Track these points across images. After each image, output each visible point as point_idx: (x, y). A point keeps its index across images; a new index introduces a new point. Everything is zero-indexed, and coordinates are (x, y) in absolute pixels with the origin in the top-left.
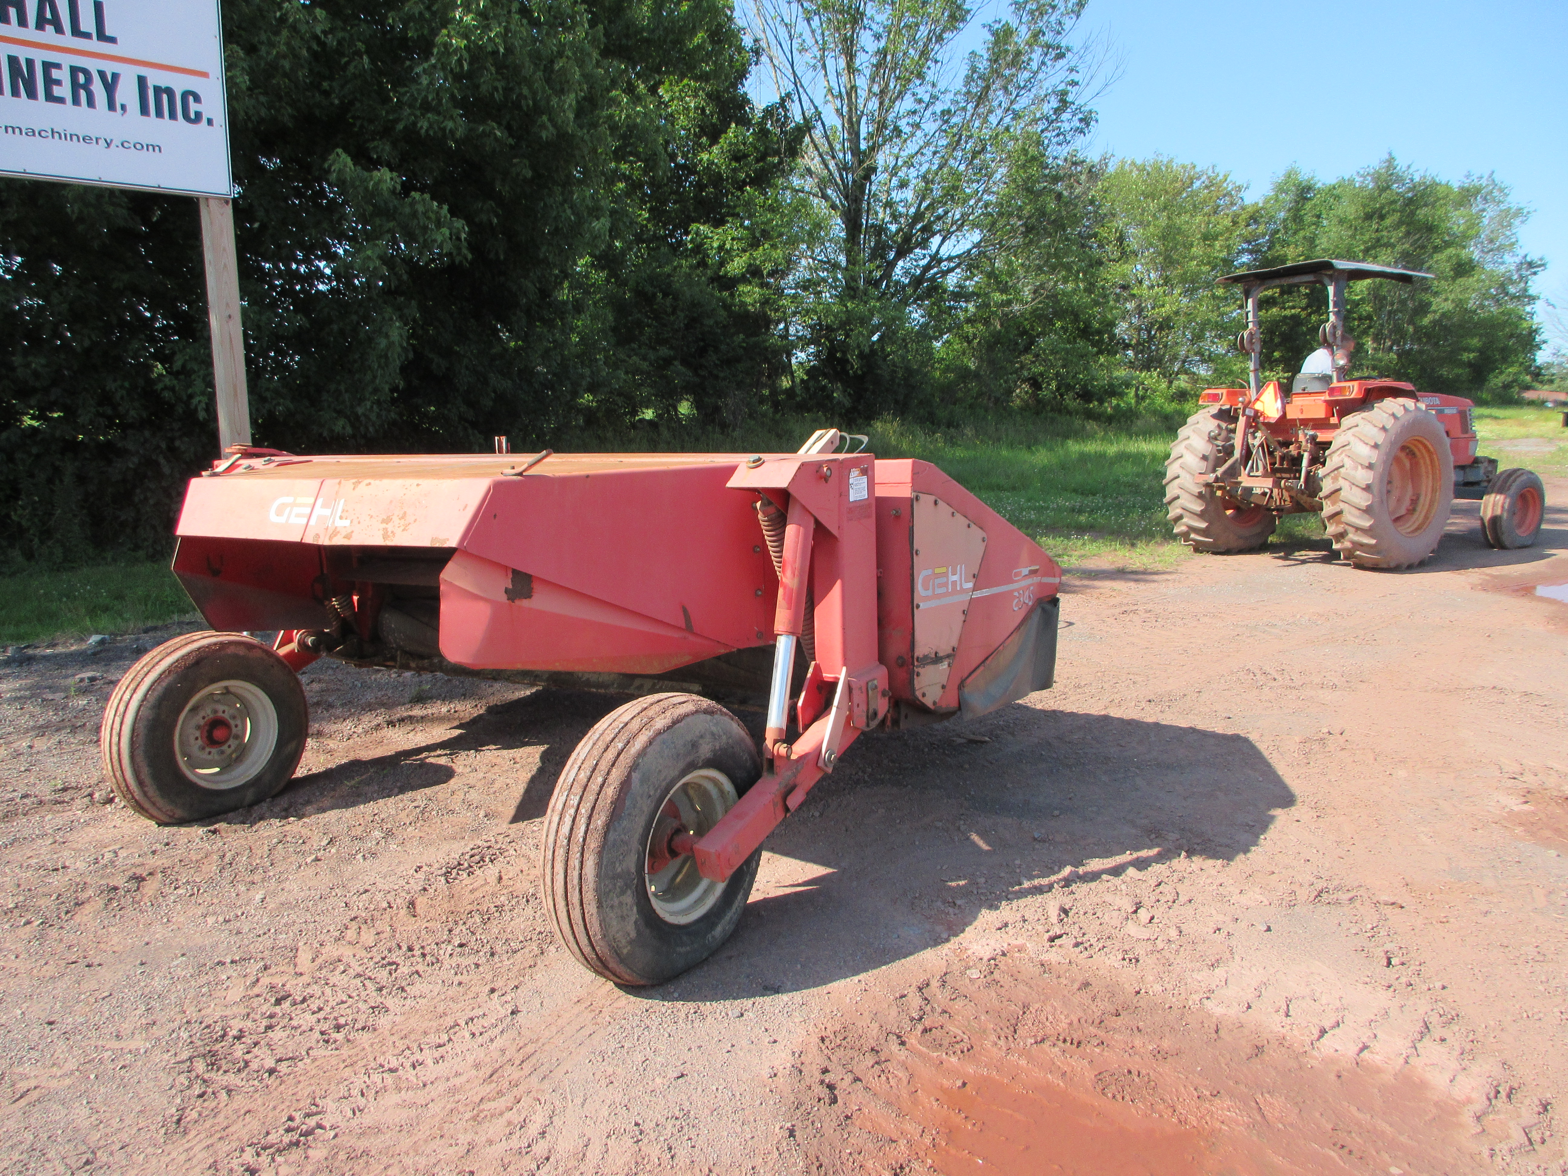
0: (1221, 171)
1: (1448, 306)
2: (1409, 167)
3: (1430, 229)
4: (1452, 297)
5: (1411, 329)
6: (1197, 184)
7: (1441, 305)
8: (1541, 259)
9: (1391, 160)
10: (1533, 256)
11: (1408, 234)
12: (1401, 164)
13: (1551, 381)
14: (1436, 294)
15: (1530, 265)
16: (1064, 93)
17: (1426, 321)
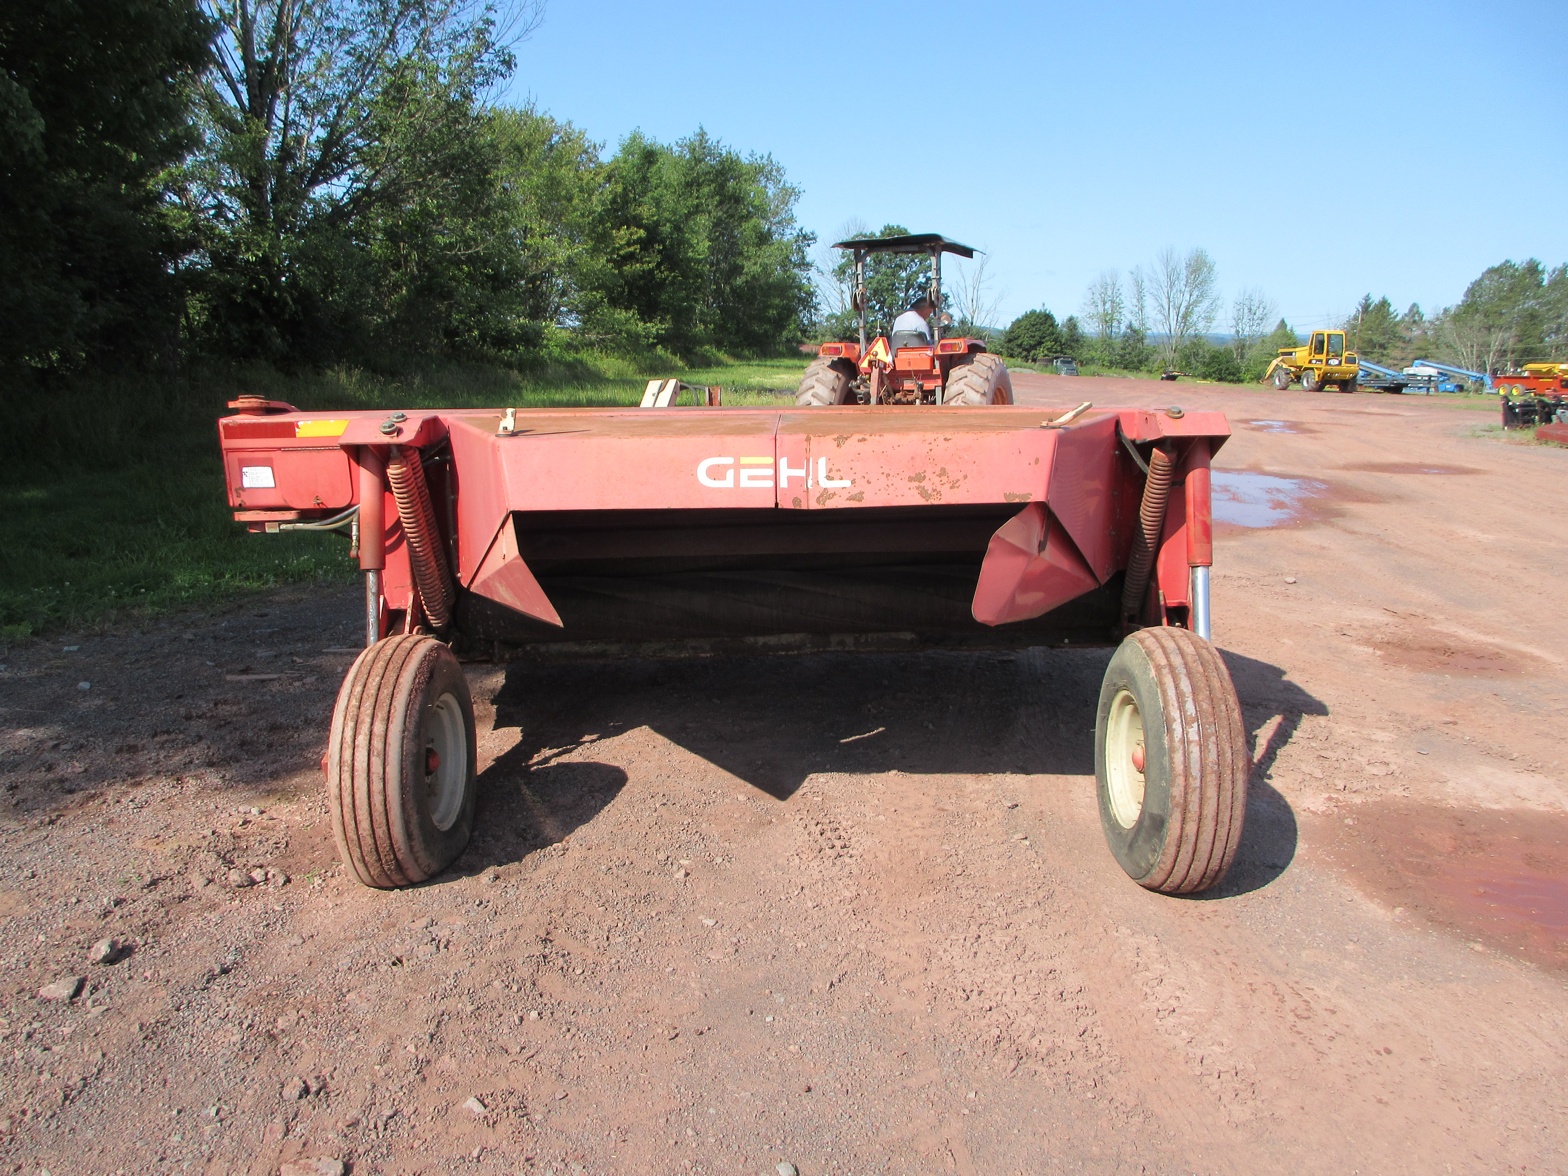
0: (577, 127)
1: (757, 269)
2: (718, 142)
3: (737, 199)
4: (760, 261)
5: (728, 289)
6: (556, 138)
7: (751, 268)
8: (812, 234)
9: (702, 134)
10: (807, 230)
11: (721, 203)
12: (712, 138)
13: (816, 337)
14: (748, 258)
15: (805, 237)
16: (481, 32)
17: (739, 281)
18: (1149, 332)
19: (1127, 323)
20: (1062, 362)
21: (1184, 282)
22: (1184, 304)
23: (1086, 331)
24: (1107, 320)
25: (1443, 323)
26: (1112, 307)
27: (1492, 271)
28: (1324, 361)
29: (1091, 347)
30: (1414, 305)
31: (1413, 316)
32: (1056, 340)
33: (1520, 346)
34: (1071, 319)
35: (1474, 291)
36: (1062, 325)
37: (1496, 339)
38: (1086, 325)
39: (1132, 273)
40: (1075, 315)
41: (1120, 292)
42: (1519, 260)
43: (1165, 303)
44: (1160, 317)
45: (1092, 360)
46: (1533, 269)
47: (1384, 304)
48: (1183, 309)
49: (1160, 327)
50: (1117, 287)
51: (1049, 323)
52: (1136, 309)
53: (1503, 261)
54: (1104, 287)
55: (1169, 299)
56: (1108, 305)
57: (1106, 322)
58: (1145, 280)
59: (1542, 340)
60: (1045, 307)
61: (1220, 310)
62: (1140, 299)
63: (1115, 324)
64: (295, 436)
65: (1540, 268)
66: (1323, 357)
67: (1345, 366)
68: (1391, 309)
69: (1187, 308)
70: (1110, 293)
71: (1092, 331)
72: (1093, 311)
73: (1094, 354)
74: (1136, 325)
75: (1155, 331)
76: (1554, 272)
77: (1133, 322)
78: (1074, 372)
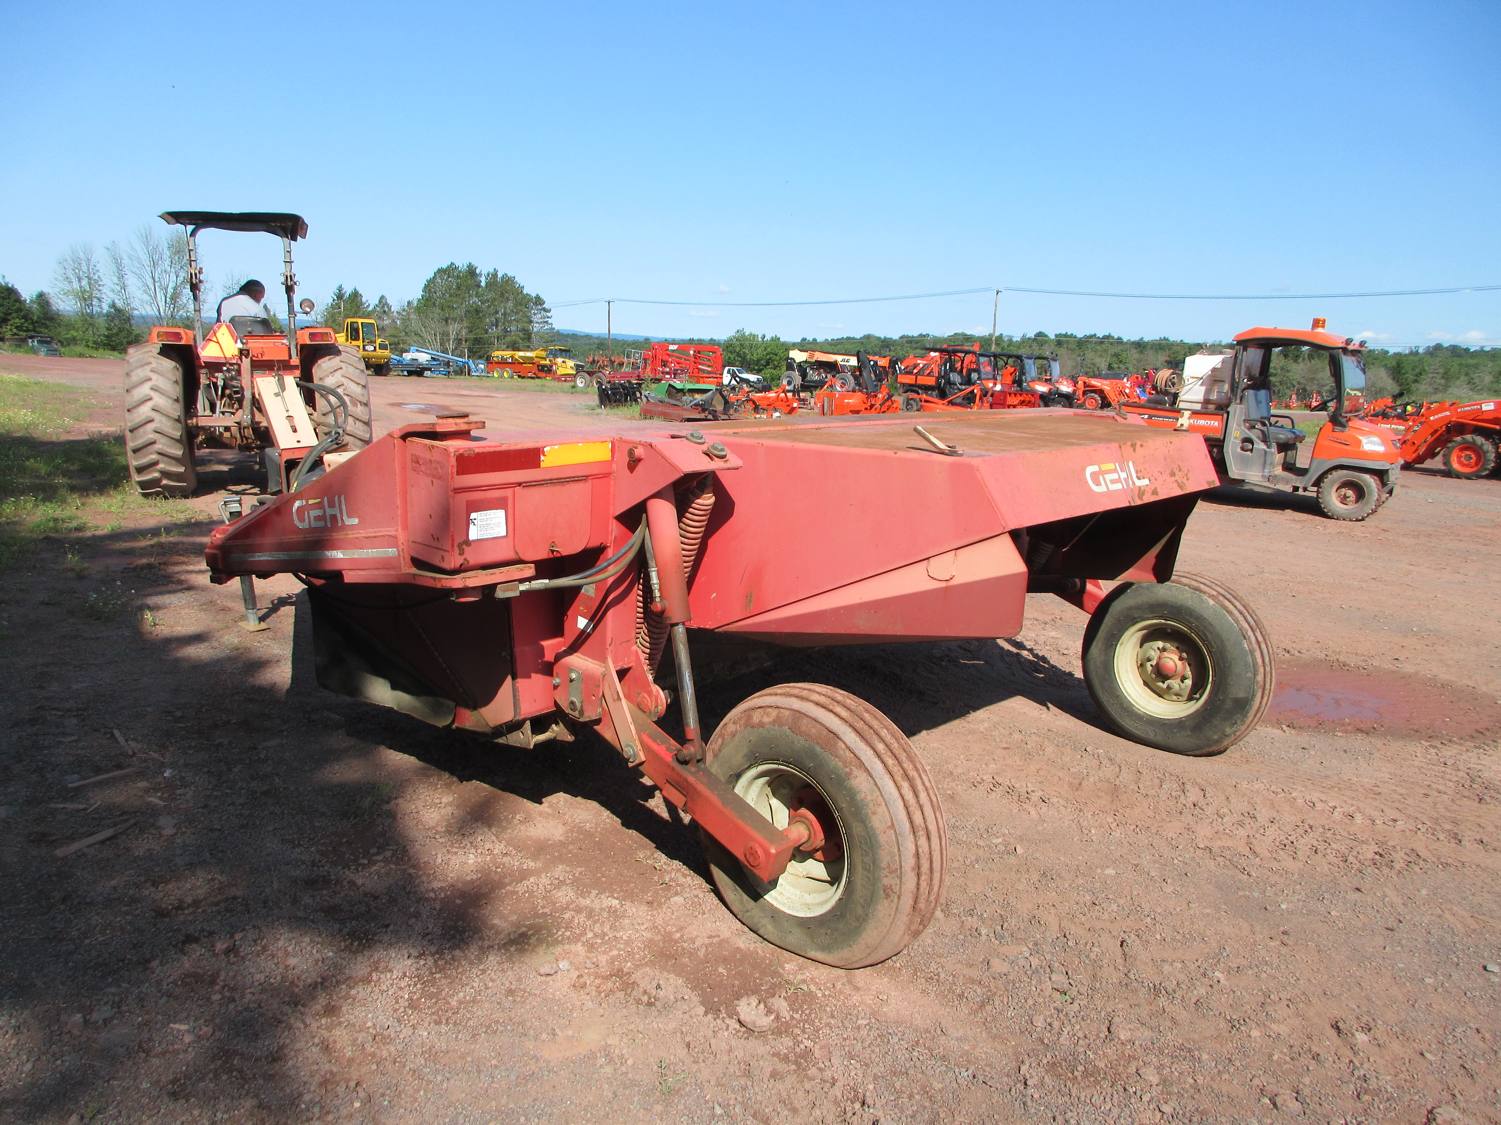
18: (136, 312)
19: (110, 301)
20: (39, 342)
21: (168, 262)
22: (172, 285)
23: (61, 308)
24: (86, 297)
25: (408, 314)
26: (90, 284)
27: (440, 271)
28: (361, 347)
29: (70, 326)
30: (382, 297)
31: (383, 307)
32: (26, 318)
33: (471, 336)
34: (41, 295)
35: (429, 287)
36: (31, 301)
37: (453, 329)
38: (60, 302)
39: (108, 249)
40: (46, 290)
41: (97, 268)
42: (462, 263)
43: (150, 282)
44: (146, 297)
45: (73, 341)
46: (472, 272)
47: (356, 295)
48: (170, 291)
49: (148, 308)
50: (92, 263)
51: (13, 297)
52: (119, 288)
53: (449, 264)
54: (77, 261)
55: (154, 280)
56: (84, 283)
57: (85, 299)
58: (125, 257)
59: (486, 332)
60: (7, 280)
61: (210, 293)
62: (121, 277)
63: (95, 302)
64: (538, 466)
65: (478, 271)
66: (360, 343)
67: (379, 352)
68: (364, 300)
69: (175, 289)
70: (85, 269)
71: (69, 308)
72: (67, 287)
73: (75, 334)
74: (120, 304)
75: (144, 313)
76: (488, 275)
77: (117, 301)
78: (53, 352)
